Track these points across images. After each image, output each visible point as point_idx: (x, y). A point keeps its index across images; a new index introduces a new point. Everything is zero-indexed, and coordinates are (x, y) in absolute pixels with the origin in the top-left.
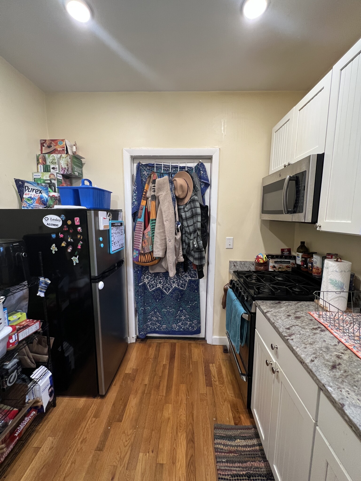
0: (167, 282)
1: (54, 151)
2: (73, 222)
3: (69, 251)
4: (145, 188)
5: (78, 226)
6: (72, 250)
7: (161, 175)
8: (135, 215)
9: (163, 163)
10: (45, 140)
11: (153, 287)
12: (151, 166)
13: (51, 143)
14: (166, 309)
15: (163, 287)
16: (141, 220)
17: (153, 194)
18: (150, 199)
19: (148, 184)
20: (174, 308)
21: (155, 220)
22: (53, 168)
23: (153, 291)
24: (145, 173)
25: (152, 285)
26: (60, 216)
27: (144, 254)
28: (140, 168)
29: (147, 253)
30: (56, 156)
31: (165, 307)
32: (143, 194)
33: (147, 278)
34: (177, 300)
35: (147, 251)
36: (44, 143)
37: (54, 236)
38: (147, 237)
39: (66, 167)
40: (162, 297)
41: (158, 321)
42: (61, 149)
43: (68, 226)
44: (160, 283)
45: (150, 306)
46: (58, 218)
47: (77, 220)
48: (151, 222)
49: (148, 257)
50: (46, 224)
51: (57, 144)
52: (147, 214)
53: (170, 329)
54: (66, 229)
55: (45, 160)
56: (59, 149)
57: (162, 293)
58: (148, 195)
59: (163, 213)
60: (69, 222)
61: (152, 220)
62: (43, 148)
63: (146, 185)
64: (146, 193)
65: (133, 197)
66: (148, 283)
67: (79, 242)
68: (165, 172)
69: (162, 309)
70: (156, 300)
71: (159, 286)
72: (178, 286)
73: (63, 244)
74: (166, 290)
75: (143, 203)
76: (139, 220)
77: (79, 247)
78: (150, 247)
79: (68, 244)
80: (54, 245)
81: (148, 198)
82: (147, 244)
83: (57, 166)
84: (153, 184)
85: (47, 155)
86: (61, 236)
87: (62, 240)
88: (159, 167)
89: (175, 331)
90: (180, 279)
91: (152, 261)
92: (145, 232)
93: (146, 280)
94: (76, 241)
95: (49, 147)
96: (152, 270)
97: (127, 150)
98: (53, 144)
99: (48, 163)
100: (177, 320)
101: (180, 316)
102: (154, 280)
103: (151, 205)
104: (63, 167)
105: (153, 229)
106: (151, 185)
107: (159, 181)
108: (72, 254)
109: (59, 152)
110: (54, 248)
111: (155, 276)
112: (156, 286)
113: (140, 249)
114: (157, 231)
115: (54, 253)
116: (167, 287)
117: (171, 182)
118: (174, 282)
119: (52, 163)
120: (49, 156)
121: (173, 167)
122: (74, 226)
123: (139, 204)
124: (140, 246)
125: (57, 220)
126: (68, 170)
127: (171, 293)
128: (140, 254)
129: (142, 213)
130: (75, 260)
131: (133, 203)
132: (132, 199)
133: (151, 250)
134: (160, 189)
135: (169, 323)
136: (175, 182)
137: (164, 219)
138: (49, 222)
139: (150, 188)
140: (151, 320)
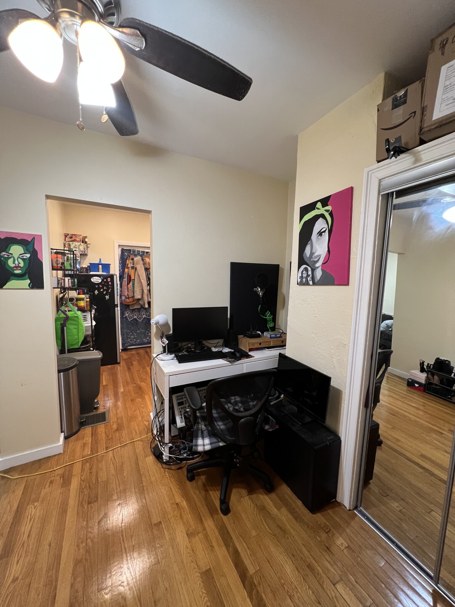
0: (140, 315)
1: (75, 241)
2: (107, 280)
3: (104, 293)
4: (127, 262)
5: (109, 282)
6: (106, 293)
7: (136, 255)
8: (121, 277)
9: (136, 249)
10: (68, 234)
11: (131, 318)
12: (130, 250)
13: (72, 236)
14: (140, 330)
15: (137, 318)
16: (126, 279)
17: (133, 266)
18: (130, 268)
19: (129, 260)
20: (144, 329)
21: (134, 279)
22: (75, 250)
23: (132, 320)
24: (126, 254)
25: (131, 317)
26: (100, 278)
27: (129, 298)
28: (123, 251)
29: (130, 297)
30: (77, 244)
31: (139, 329)
32: (125, 266)
33: (128, 313)
34: (146, 324)
35: (130, 296)
36: (67, 235)
37: (97, 286)
38: (130, 289)
39: (84, 250)
40: (137, 324)
41: (134, 338)
42: (79, 240)
43: (105, 282)
44: (136, 315)
45: (129, 330)
46: (99, 278)
47: (109, 279)
48: (132, 281)
49: (131, 300)
50: (93, 281)
51: (76, 237)
52: (129, 277)
53: (142, 342)
54: (103, 283)
55: (69, 245)
56: (78, 240)
57: (137, 321)
58: (129, 266)
59: (140, 276)
60: (105, 280)
61: (133, 280)
62: (67, 238)
63: (128, 261)
64: (128, 265)
65: (119, 267)
66: (128, 316)
67: (109, 289)
68: (138, 254)
69: (137, 331)
70: (133, 325)
71: (135, 317)
72: (146, 316)
73: (102, 290)
74: (139, 319)
75: (126, 270)
76: (124, 279)
77: (110, 291)
78: (132, 294)
79: (104, 290)
80: (96, 291)
81: (129, 268)
82: (130, 292)
83: (78, 249)
84: (132, 260)
85: (71, 243)
86: (101, 286)
87: (101, 288)
88: (134, 251)
89: (145, 343)
90: (147, 312)
91: (133, 301)
92: (128, 286)
93: (127, 314)
94: (108, 288)
95: (71, 238)
96: (132, 307)
97: (117, 242)
98: (74, 237)
99: (72, 247)
100: (146, 336)
101: (148, 334)
102: (132, 314)
103: (132, 272)
104: (82, 250)
105: (133, 285)
106: (130, 261)
107: (136, 259)
108: (106, 294)
109: (78, 241)
110: (96, 292)
111: (132, 312)
112: (133, 317)
113: (126, 295)
114: (136, 285)
115: (96, 294)
116: (140, 318)
117: (143, 260)
118: (144, 314)
119: (74, 247)
120: (73, 243)
121: (142, 252)
122: (107, 282)
123: (124, 271)
124: (126, 294)
125: (99, 279)
126: (85, 252)
127: (142, 320)
128: (126, 298)
129: (126, 276)
130: (107, 297)
131: (120, 270)
132: (119, 268)
133: (132, 296)
134: (137, 264)
135: (141, 338)
136: (144, 260)
137: (141, 279)
138: (95, 280)
139: (130, 262)
140: (130, 338)
